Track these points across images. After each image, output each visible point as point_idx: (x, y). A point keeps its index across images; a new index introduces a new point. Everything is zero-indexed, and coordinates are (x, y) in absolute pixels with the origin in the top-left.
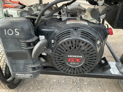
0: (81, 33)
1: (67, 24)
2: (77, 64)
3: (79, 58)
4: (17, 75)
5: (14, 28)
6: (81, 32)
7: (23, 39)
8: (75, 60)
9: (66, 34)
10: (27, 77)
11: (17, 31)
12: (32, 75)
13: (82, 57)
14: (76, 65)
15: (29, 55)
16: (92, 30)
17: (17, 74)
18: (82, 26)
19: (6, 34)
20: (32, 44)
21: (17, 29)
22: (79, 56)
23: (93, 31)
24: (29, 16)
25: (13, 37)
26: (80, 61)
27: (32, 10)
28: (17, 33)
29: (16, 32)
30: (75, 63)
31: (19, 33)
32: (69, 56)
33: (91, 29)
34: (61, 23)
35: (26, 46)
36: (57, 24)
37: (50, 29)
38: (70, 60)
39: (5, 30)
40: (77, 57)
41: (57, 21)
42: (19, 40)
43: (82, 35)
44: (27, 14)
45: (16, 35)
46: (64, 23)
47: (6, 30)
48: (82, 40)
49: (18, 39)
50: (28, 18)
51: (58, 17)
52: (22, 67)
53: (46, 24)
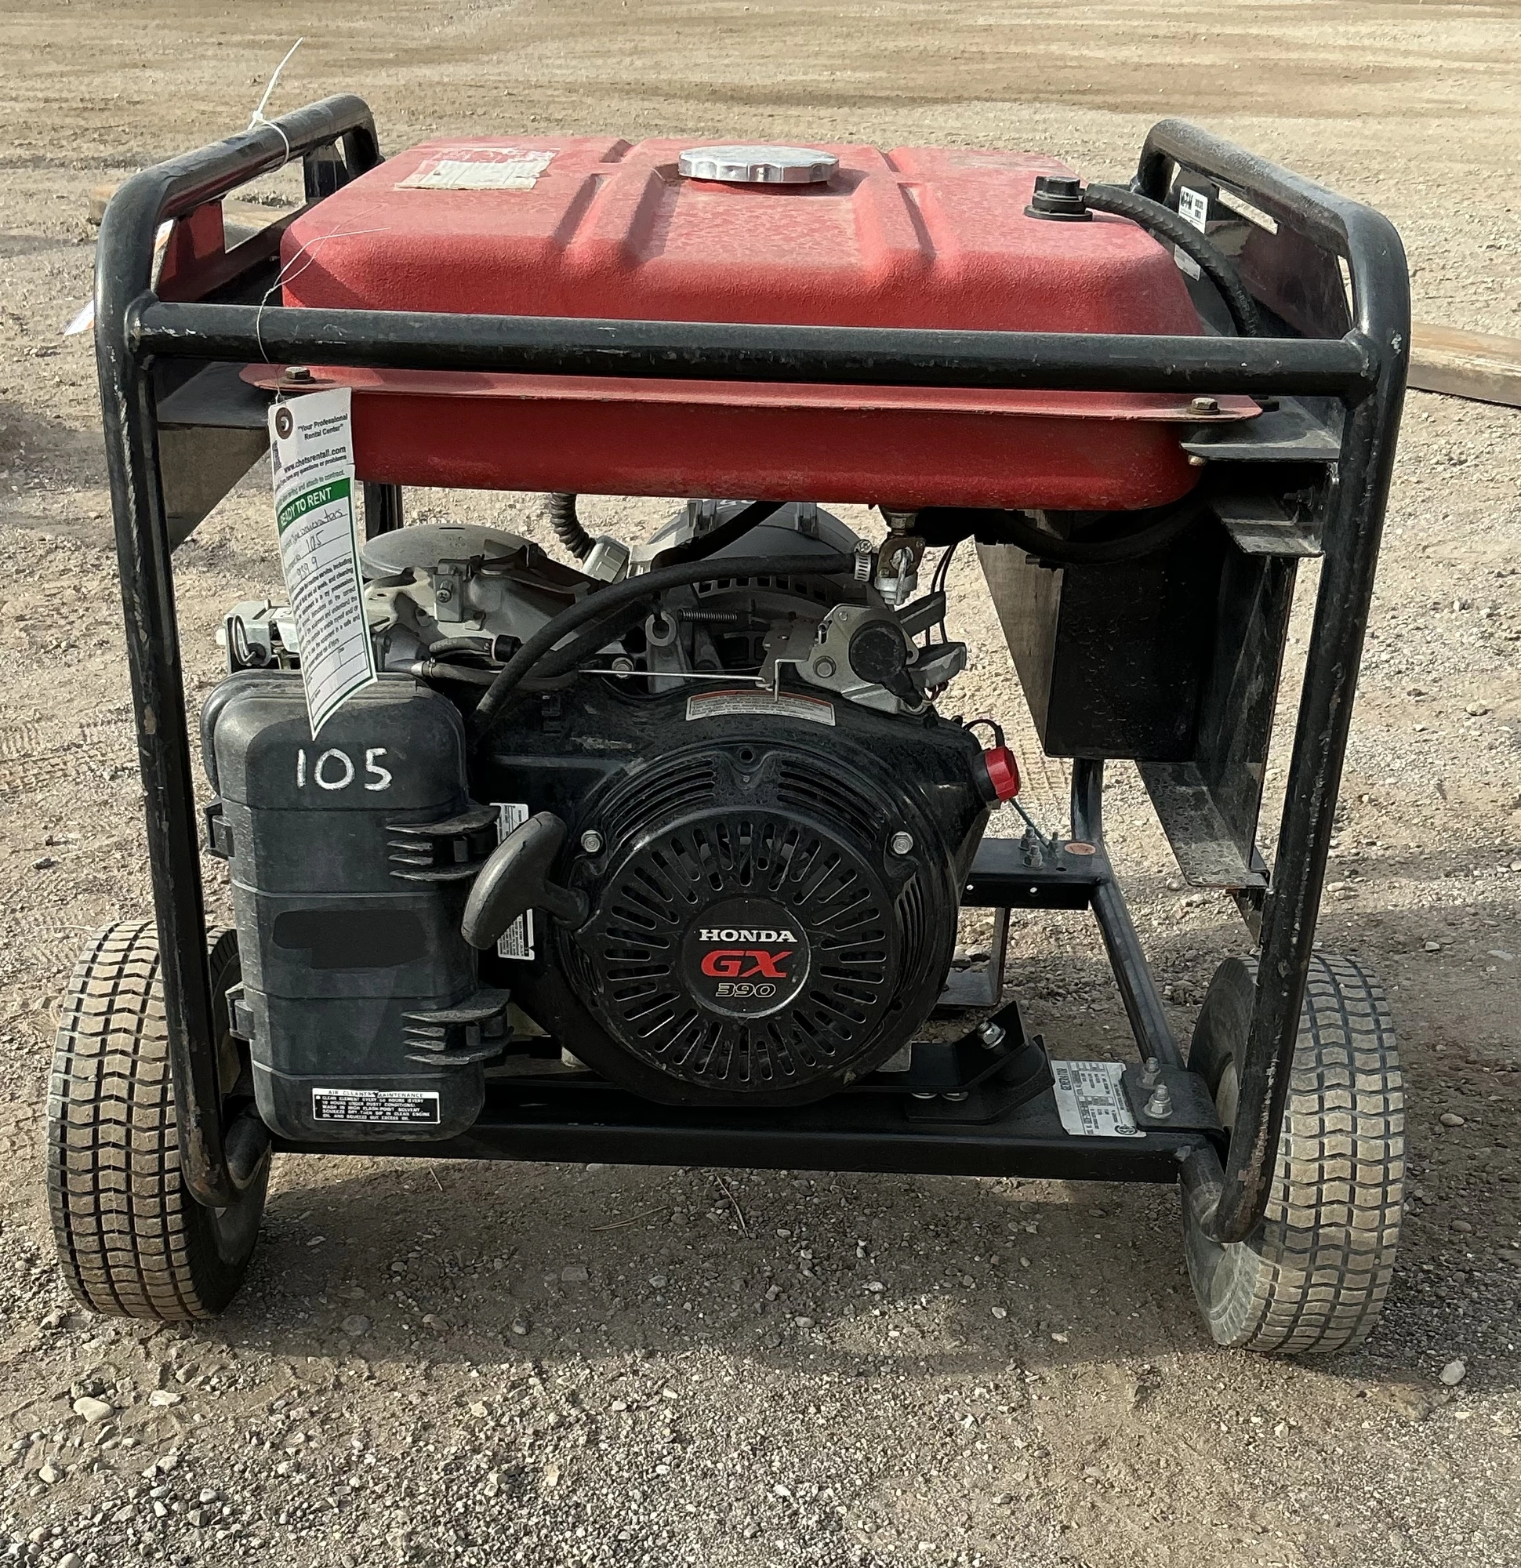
0: (781, 780)
1: (688, 718)
2: (764, 991)
3: (773, 948)
4: (319, 1103)
5: (360, 745)
6: (784, 774)
7: (409, 816)
8: (748, 963)
9: (684, 786)
10: (394, 1120)
11: (377, 761)
12: (435, 1095)
13: (792, 939)
14: (754, 1003)
15: (431, 928)
16: (857, 759)
17: (325, 1092)
18: (789, 732)
19: (301, 780)
20: (460, 852)
21: (381, 751)
22: (774, 934)
23: (862, 769)
24: (435, 669)
25: (347, 805)
26: (778, 966)
27: (423, 613)
28: (378, 778)
29: (371, 768)
30: (745, 986)
31: (388, 777)
32: (705, 935)
33: (855, 752)
34: (642, 715)
35: (429, 861)
36: (614, 719)
37: (570, 754)
38: (717, 966)
39: (301, 753)
40: (763, 939)
41: (611, 697)
42: (380, 824)
43: (784, 792)
44: (411, 655)
45: (370, 787)
46: (670, 716)
47: (307, 758)
48: (786, 820)
49: (378, 811)
50: (425, 680)
51: (622, 671)
52: (366, 1032)
53: (543, 719)
